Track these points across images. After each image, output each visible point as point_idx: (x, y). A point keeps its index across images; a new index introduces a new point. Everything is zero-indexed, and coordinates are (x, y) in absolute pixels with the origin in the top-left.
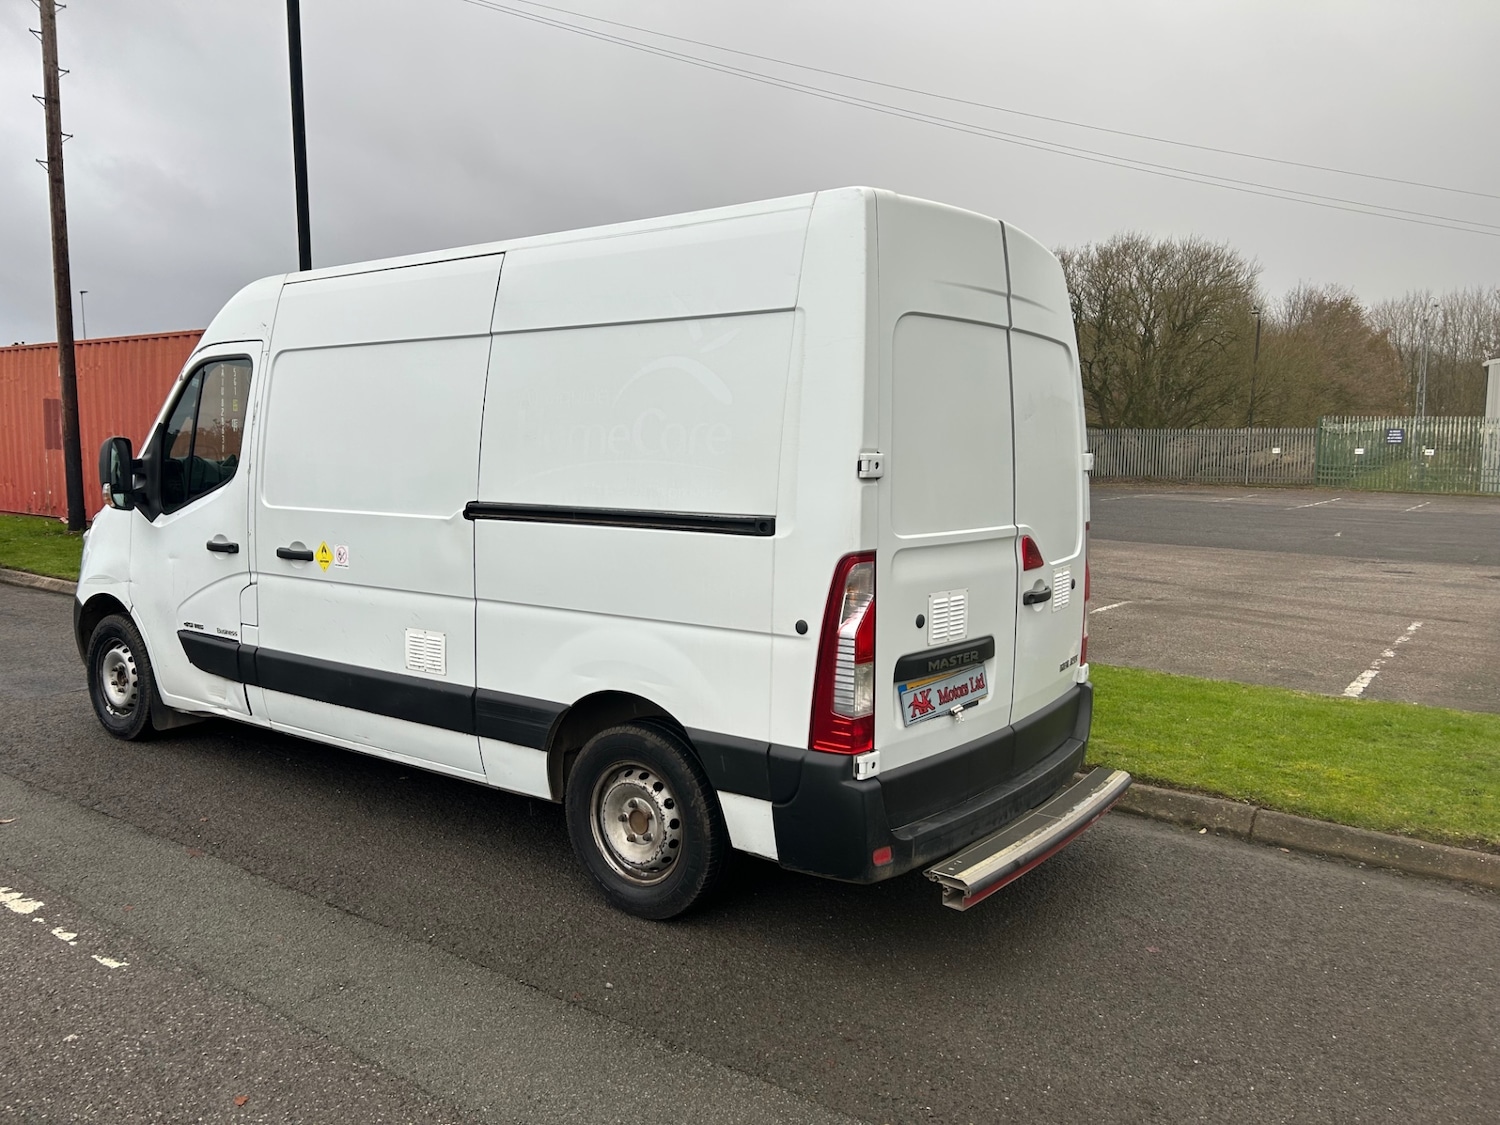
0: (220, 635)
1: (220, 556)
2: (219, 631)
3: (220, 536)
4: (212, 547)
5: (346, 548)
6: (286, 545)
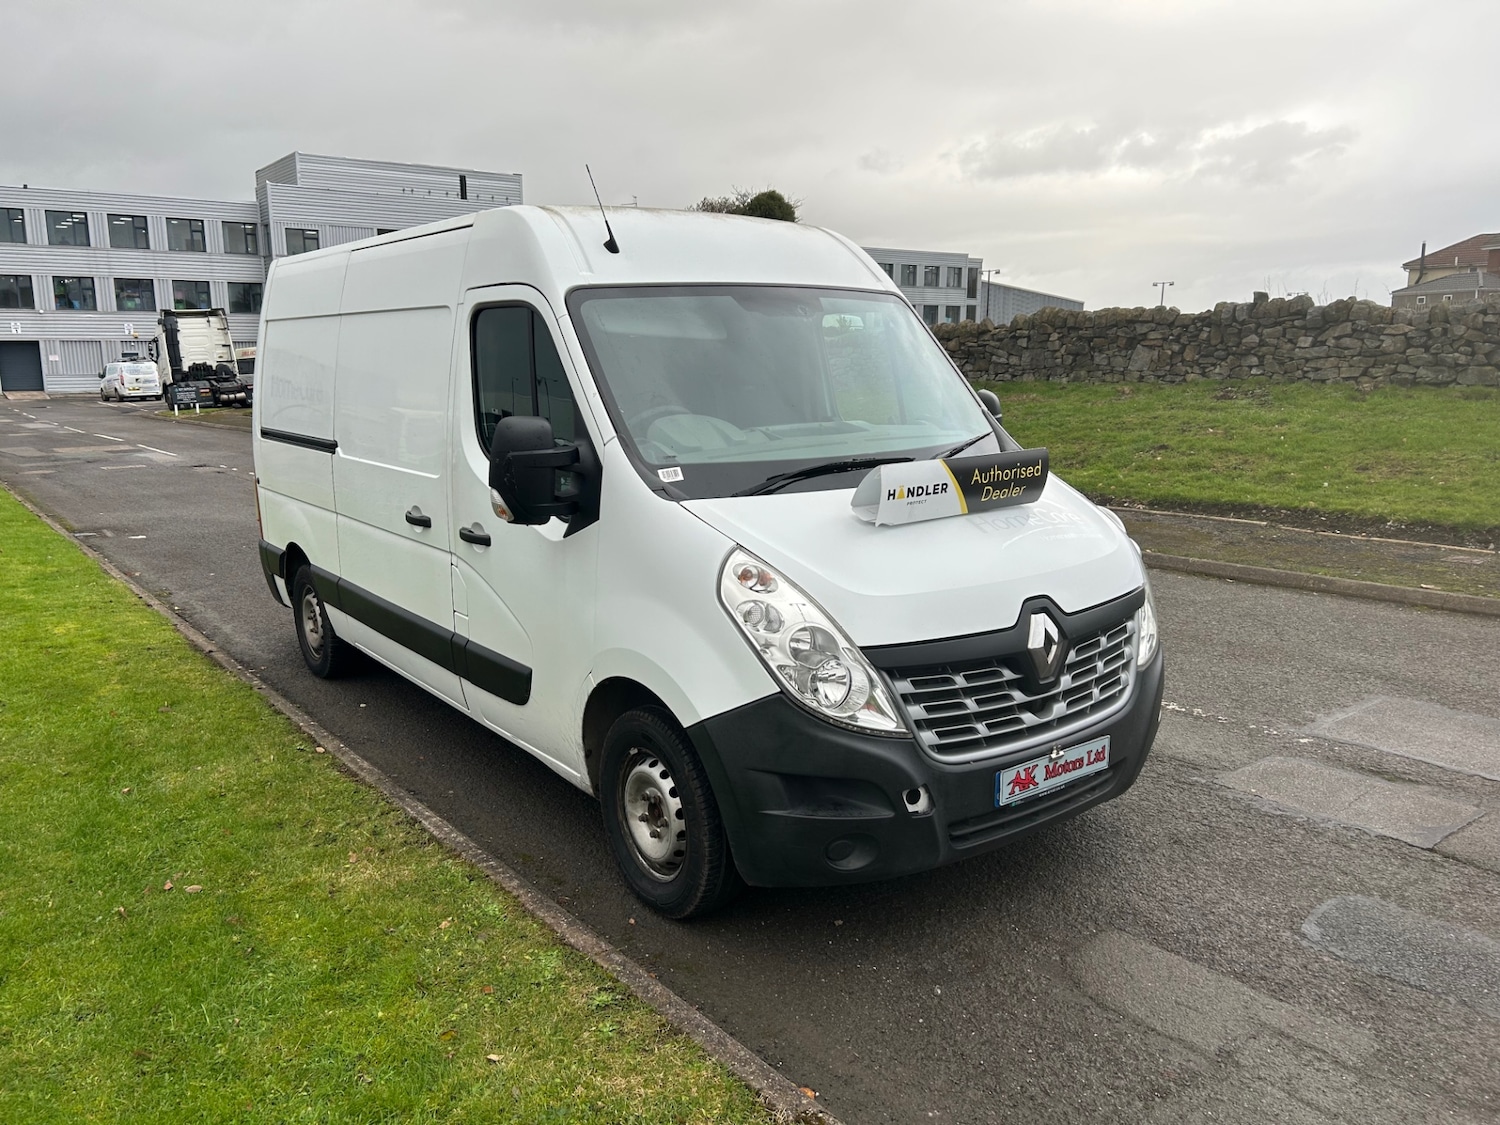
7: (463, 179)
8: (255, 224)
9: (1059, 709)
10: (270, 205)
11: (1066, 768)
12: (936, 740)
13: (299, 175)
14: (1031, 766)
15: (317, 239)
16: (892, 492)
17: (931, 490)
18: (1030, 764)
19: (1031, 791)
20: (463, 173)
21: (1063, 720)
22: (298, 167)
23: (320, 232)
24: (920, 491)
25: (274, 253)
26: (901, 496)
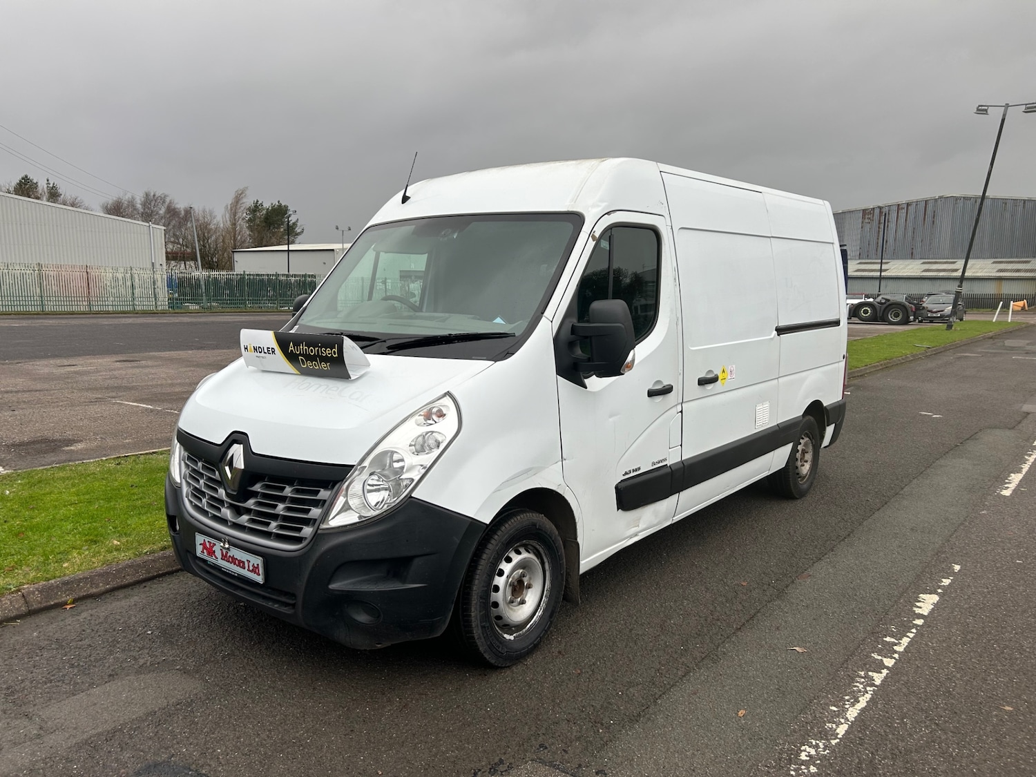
0: (655, 467)
1: (658, 399)
2: (654, 464)
3: (658, 382)
4: (651, 394)
5: (734, 366)
6: (703, 375)
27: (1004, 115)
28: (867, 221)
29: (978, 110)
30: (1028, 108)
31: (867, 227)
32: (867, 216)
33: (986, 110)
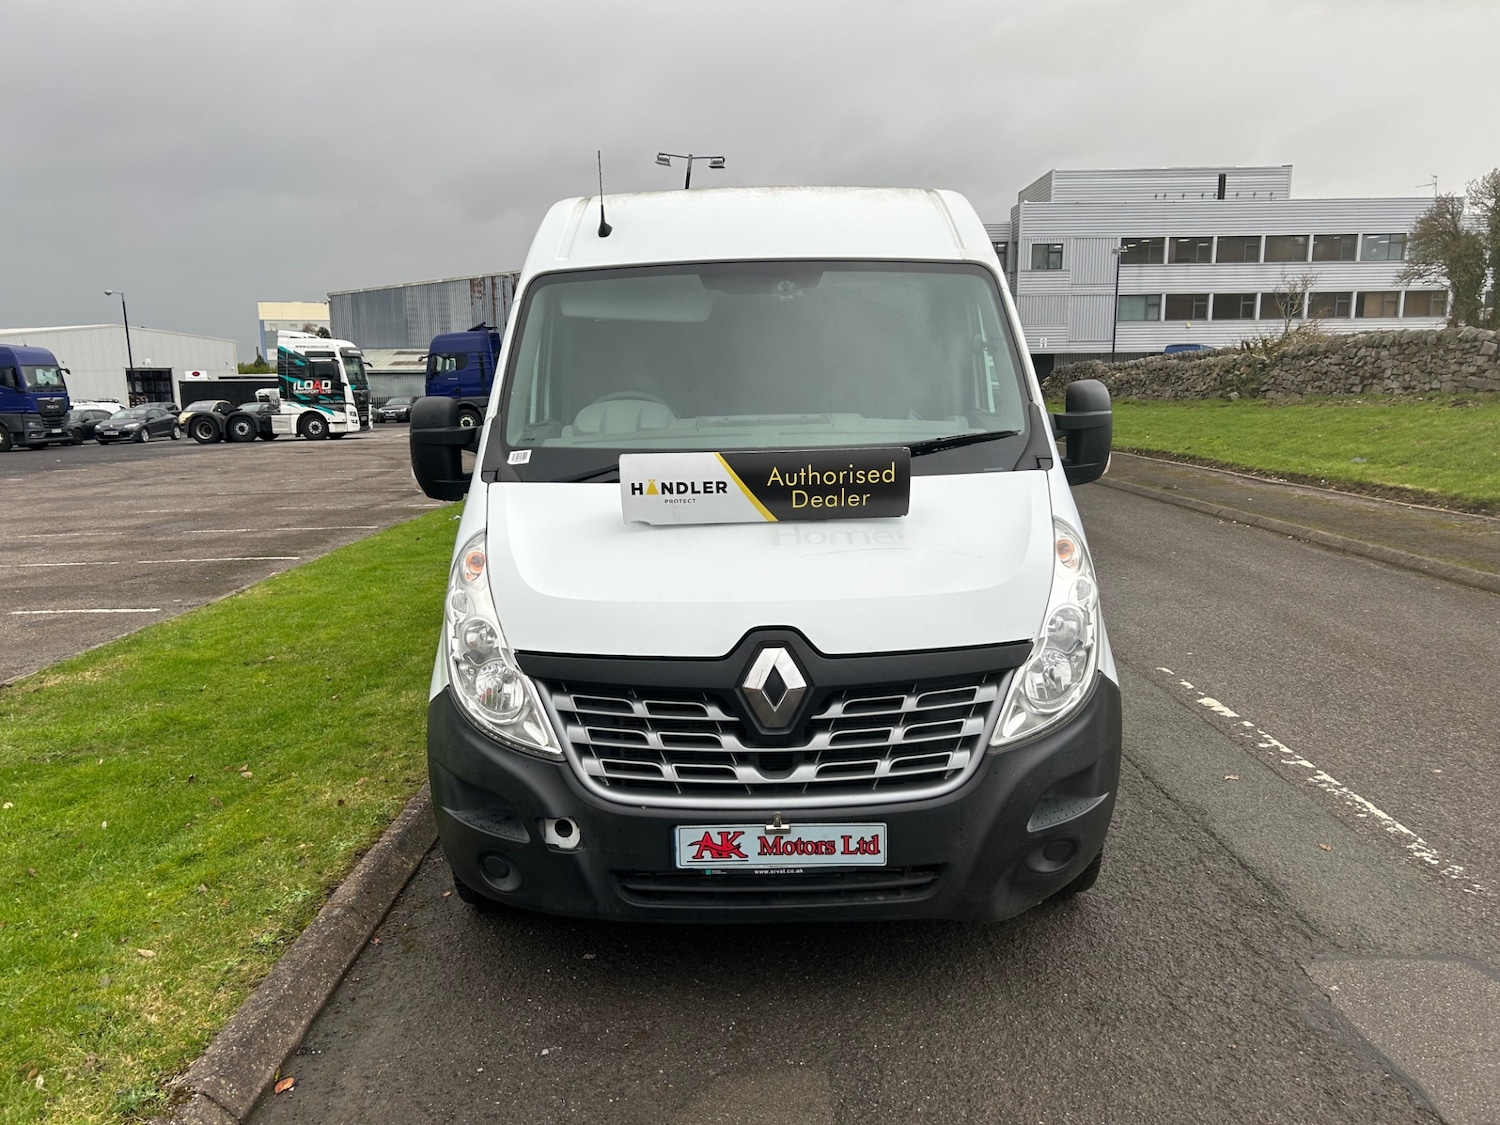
7: (1222, 179)
8: (1007, 243)
9: (806, 773)
10: (1021, 223)
11: (799, 847)
12: (602, 772)
13: (1053, 192)
14: (732, 831)
15: (1061, 253)
16: (637, 486)
17: (699, 487)
18: (732, 829)
19: (733, 863)
20: (1222, 172)
21: (813, 788)
22: (1054, 184)
23: (1064, 246)
24: (682, 488)
25: (1019, 269)
26: (652, 491)
27: (689, 169)
28: (477, 295)
29: (659, 159)
30: (714, 162)
31: (479, 303)
32: (476, 289)
33: (667, 160)
